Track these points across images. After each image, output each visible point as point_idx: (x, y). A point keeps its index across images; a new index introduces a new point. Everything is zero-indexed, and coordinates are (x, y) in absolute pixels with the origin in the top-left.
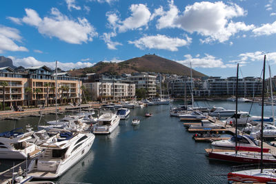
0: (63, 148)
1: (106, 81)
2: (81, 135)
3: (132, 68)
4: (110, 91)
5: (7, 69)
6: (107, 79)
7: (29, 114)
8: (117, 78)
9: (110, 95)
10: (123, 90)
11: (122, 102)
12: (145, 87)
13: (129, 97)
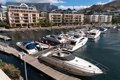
0: (75, 41)
1: (96, 14)
2: (82, 37)
4: (97, 19)
5: (56, 10)
6: (96, 13)
7: (63, 28)
8: (102, 12)
9: (97, 21)
10: (104, 19)
11: (103, 25)
12: (118, 17)
13: (107, 22)
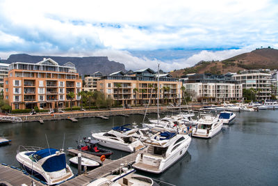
0: (164, 146)
1: (207, 81)
2: (179, 136)
3: (239, 66)
4: (212, 91)
5: (120, 73)
6: (208, 79)
7: (136, 112)
8: (220, 77)
9: (212, 96)
10: (227, 91)
11: (225, 104)
12: (255, 88)
13: (234, 99)
